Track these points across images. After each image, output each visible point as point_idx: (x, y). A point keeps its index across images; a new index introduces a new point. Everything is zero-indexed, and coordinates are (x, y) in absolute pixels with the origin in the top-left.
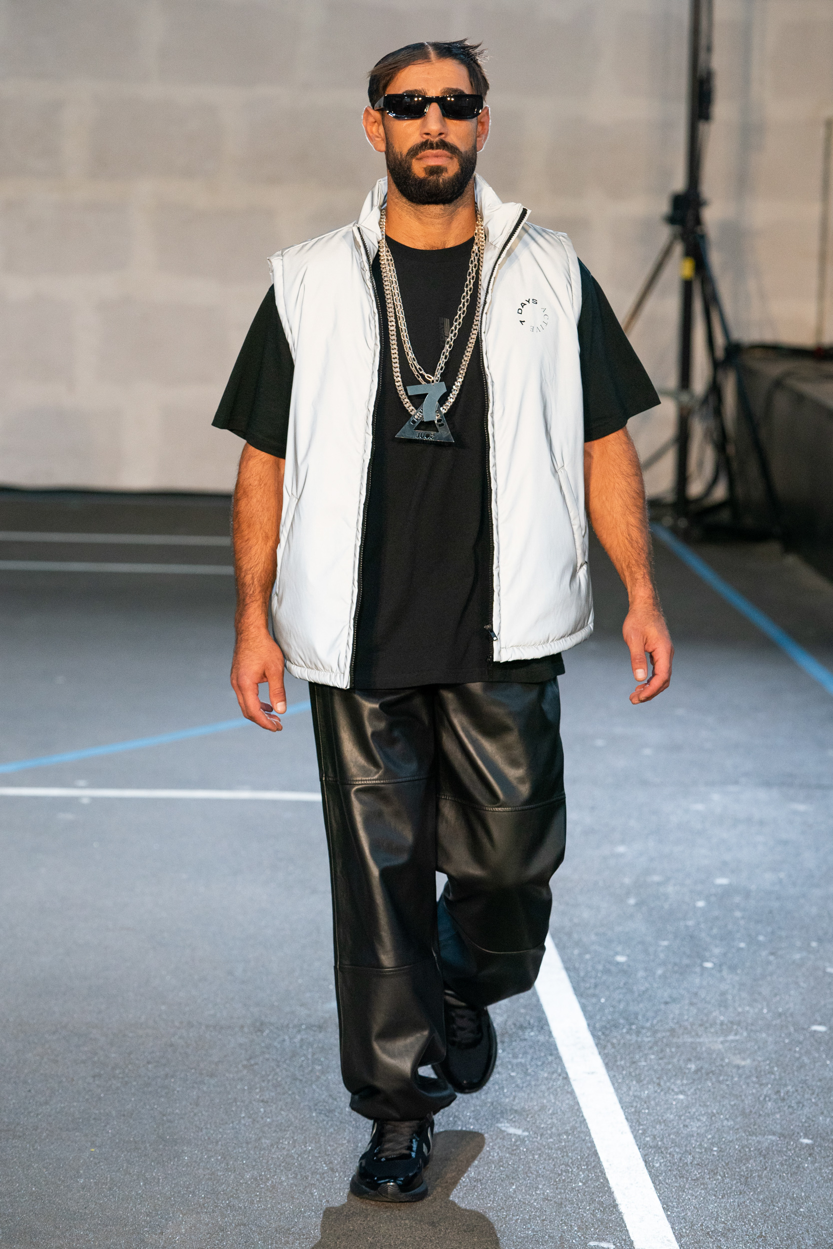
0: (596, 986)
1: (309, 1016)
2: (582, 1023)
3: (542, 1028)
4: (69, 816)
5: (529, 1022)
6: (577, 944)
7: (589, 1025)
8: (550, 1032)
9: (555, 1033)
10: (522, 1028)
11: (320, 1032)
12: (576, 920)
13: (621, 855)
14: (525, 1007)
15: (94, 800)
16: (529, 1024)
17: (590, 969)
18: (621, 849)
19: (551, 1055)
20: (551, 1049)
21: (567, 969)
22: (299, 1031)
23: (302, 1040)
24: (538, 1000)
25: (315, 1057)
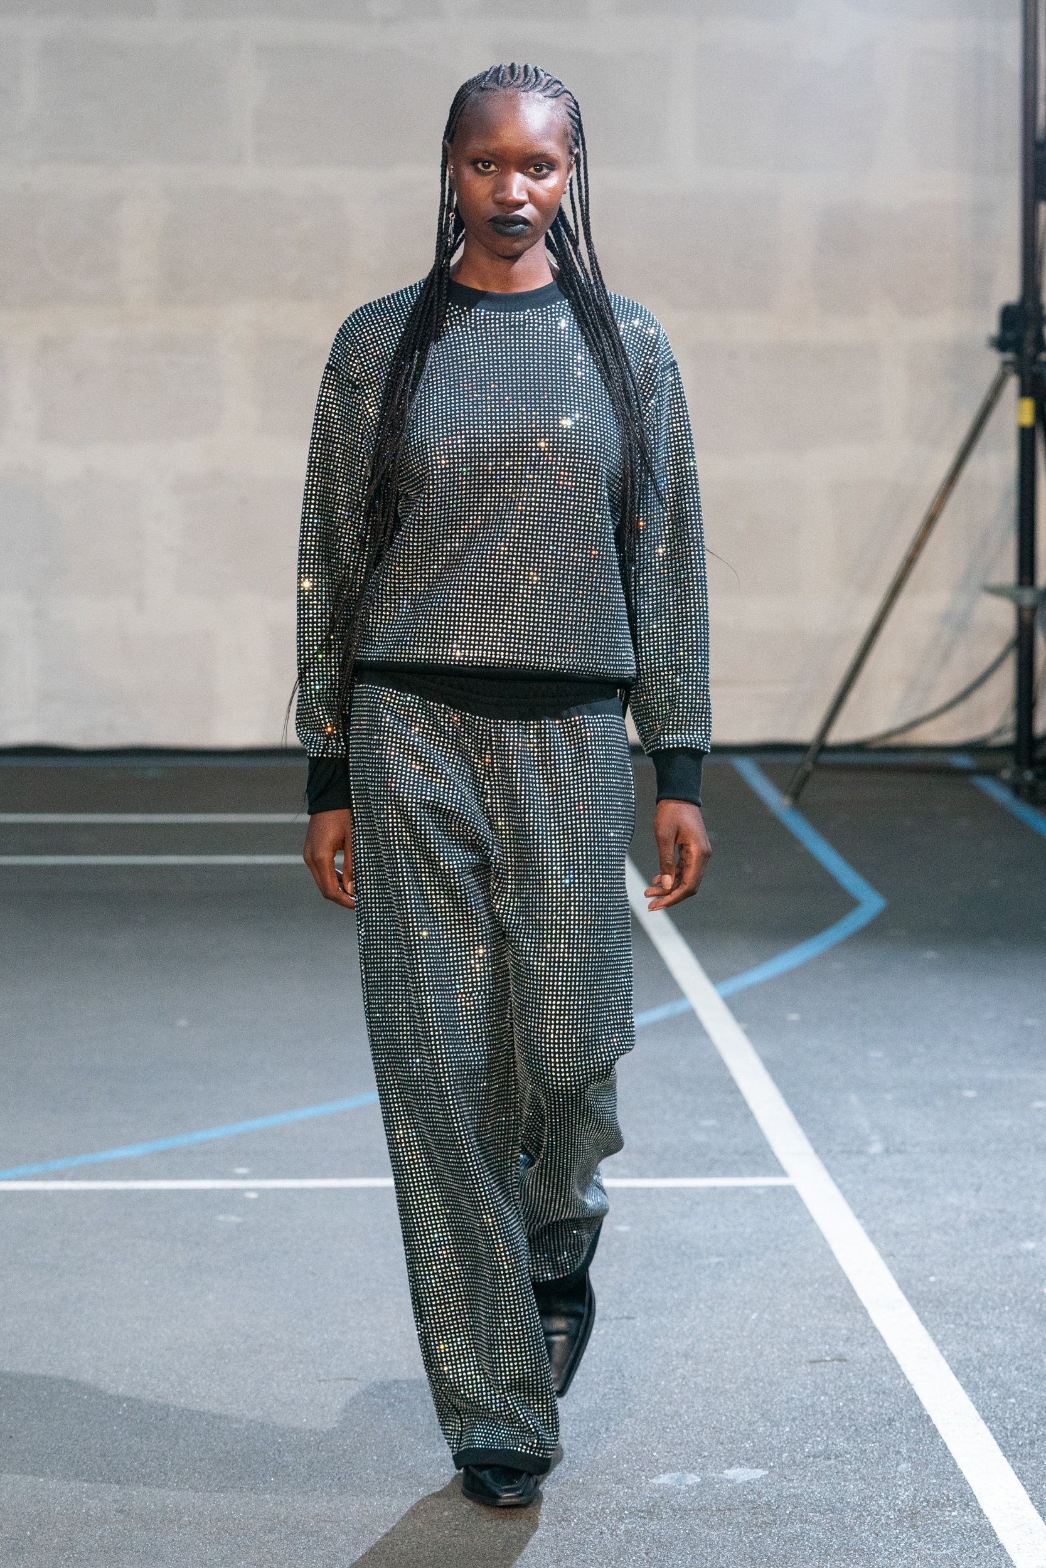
0: (1032, 1443)
1: (632, 1496)
2: (1024, 1496)
3: (967, 1505)
4: (234, 1219)
5: (948, 1496)
6: (993, 1383)
7: (1031, 1499)
8: (981, 1511)
9: (987, 1512)
10: (937, 1504)
11: (651, 1519)
12: (986, 1350)
13: (1033, 1254)
14: (937, 1476)
15: (264, 1192)
16: (949, 1500)
17: (1019, 1418)
18: (1030, 1245)
19: (988, 1543)
20: (987, 1534)
21: (986, 1419)
22: (621, 1519)
23: (627, 1531)
24: (955, 1465)
25: (651, 1555)
